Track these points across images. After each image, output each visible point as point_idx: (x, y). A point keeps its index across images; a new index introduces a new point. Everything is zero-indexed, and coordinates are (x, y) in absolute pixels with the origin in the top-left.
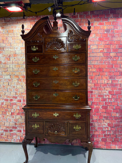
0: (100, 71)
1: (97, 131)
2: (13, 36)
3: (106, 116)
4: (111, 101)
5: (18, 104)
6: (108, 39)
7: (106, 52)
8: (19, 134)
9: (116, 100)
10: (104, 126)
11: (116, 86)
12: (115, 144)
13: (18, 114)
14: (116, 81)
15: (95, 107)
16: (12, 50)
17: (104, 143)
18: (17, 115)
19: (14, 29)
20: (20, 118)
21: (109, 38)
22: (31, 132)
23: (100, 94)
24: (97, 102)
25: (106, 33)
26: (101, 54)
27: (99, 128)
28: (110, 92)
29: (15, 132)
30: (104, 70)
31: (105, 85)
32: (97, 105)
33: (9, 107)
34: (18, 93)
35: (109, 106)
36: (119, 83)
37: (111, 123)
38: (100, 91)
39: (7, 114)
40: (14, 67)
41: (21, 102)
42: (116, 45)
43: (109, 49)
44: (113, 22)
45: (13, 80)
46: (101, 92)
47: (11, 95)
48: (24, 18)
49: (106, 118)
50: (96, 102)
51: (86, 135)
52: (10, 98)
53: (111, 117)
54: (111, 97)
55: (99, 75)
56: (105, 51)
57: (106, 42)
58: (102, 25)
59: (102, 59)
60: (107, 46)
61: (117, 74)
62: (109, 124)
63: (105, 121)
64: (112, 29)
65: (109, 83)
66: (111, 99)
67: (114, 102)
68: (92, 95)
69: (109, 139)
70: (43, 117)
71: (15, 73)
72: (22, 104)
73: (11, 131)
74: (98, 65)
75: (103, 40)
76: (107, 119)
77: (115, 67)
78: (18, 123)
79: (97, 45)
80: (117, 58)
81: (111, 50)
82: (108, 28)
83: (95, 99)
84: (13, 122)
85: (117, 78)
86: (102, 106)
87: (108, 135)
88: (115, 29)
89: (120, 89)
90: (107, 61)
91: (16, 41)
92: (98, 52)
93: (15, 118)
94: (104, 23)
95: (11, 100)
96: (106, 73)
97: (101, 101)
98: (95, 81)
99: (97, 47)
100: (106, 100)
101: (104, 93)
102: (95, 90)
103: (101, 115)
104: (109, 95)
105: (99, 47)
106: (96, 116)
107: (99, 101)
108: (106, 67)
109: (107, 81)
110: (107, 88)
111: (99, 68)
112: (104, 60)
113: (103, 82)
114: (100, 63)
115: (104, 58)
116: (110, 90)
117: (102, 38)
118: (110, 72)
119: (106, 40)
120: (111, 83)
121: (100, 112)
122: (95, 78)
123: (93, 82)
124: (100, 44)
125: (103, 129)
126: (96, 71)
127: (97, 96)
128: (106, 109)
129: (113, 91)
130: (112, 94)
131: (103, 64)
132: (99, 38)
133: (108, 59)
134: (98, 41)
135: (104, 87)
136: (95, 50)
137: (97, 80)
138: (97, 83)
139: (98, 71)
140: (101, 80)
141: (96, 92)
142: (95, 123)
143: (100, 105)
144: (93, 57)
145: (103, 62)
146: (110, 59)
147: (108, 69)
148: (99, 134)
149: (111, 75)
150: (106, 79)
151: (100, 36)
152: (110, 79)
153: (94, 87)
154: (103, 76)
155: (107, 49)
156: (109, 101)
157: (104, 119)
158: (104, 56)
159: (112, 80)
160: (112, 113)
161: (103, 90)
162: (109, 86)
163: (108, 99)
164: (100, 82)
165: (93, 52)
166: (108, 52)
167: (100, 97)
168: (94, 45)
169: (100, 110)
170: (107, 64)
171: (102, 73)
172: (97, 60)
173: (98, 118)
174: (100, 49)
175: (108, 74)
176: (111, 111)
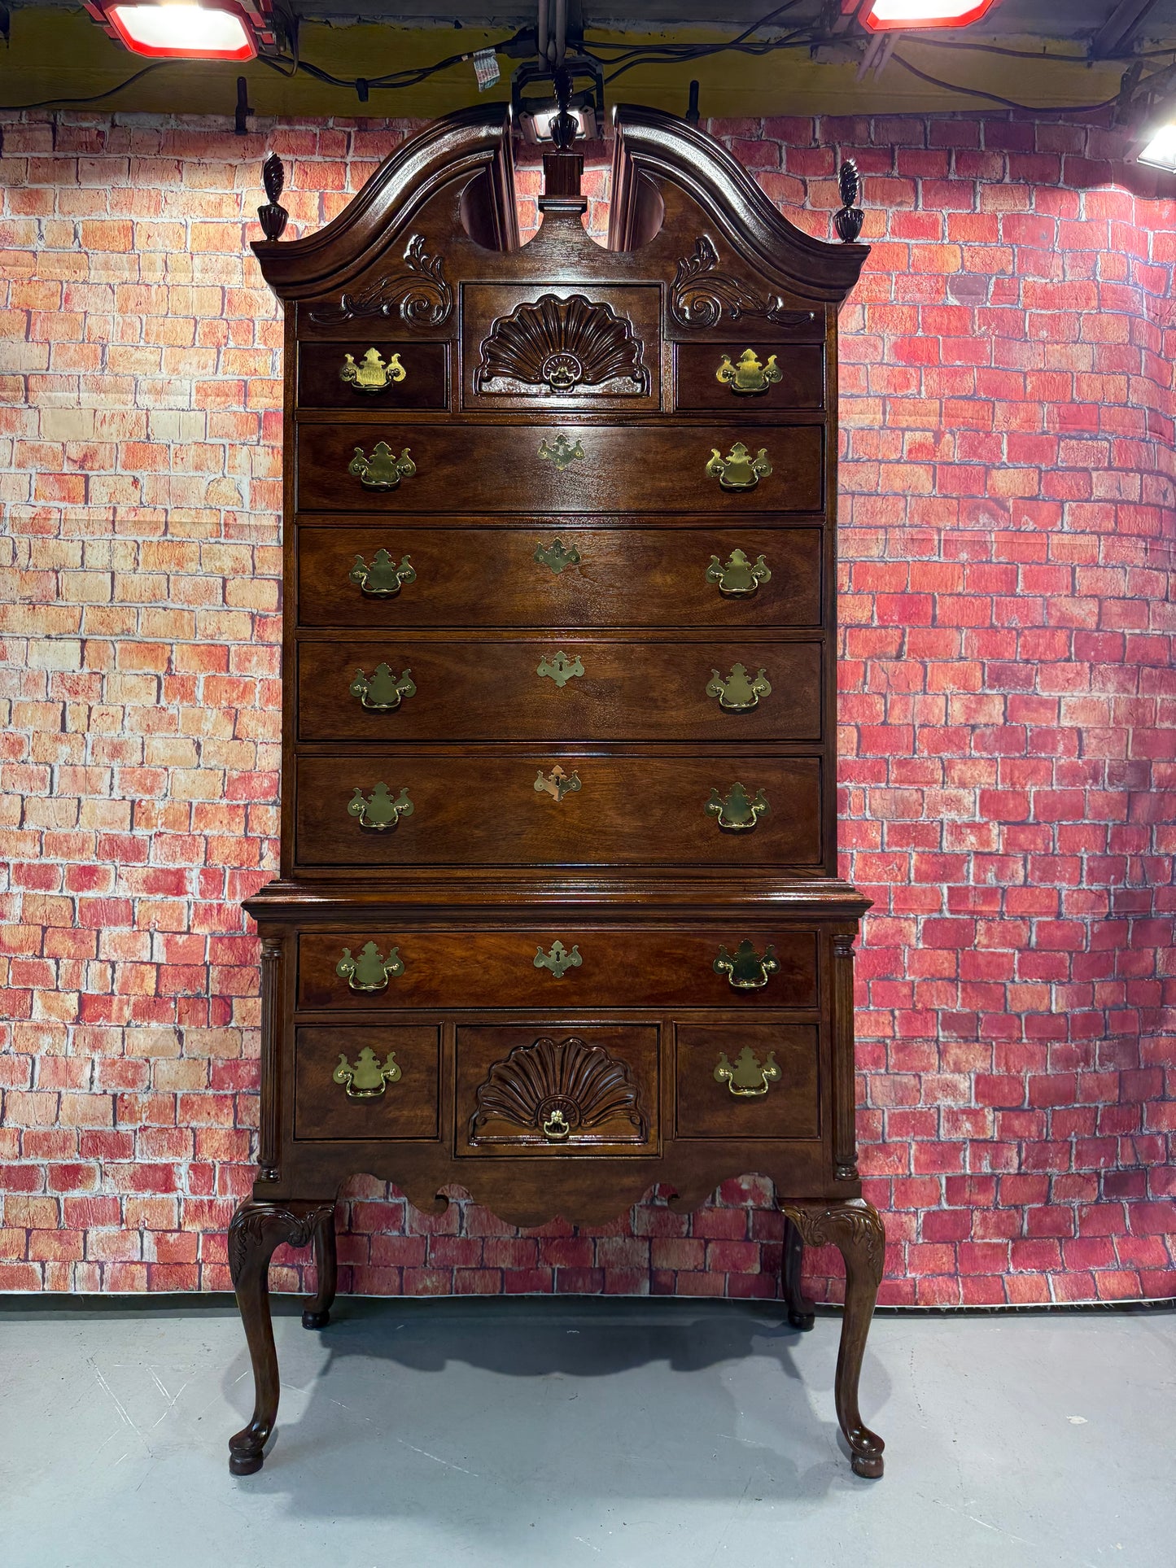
0: (905, 617)
1: (884, 1148)
2: (126, 275)
3: (958, 1008)
4: (999, 875)
5: (156, 915)
6: (972, 350)
7: (956, 456)
8: (146, 1204)
9: (1046, 867)
10: (945, 1102)
11: (1043, 748)
12: (1043, 1261)
13: (151, 1008)
14: (1044, 703)
15: (866, 928)
16: (108, 403)
17: (944, 1256)
18: (135, 1015)
19: (144, 220)
20: (163, 1051)
21: (978, 343)
22: (315, 1131)
23: (908, 821)
24: (886, 890)
25: (953, 301)
26: (921, 478)
27: (903, 1122)
28: (990, 802)
29: (109, 1188)
30: (944, 607)
31: (951, 738)
32: (881, 910)
33: (60, 943)
34: (160, 805)
35: (981, 926)
36: (1066, 723)
37: (1002, 1071)
38: (910, 793)
39: (38, 1014)
40: (123, 564)
41: (179, 890)
42: (1040, 402)
43: (978, 438)
44: (1012, 221)
45: (115, 680)
46: (916, 796)
47: (84, 828)
48: (241, 129)
49: (965, 1028)
50: (875, 891)
51: (828, 1138)
52: (68, 855)
53: (1005, 1023)
54: (997, 845)
55: (898, 657)
56: (952, 449)
57: (955, 373)
58: (924, 234)
59: (925, 515)
60: (968, 410)
61: (1049, 646)
62: (985, 1087)
63: (955, 1052)
64: (1003, 272)
65: (982, 719)
66: (1002, 860)
67: (1025, 885)
69: (984, 1219)
70: (434, 984)
71: (131, 622)
72: (187, 916)
73: (69, 1176)
74: (896, 568)
75: (931, 361)
76: (969, 1039)
77: (1028, 587)
78: (144, 1099)
79: (884, 398)
80: (1047, 509)
81: (999, 444)
82: (976, 265)
83: (865, 859)
84: (97, 1088)
85: (1050, 683)
86: (922, 919)
87: (983, 1182)
88: (1030, 279)
89: (1072, 774)
90: (968, 536)
91: (154, 328)
92: (894, 457)
93: (113, 1051)
94: (935, 223)
95: (86, 876)
96: (961, 641)
97: (912, 876)
98: (862, 702)
99: (880, 416)
100: (960, 869)
101: (939, 812)
102: (863, 785)
103: (920, 1006)
104: (987, 823)
105: (896, 413)
106: (872, 1008)
107: (899, 878)
108: (960, 589)
109: (967, 707)
110: (970, 763)
111: (903, 593)
112: (941, 525)
113: (937, 711)
114: (910, 546)
115: (940, 509)
116: (989, 781)
117: (925, 346)
118: (992, 626)
119: (958, 363)
120: (1001, 721)
121: (912, 978)
122: (868, 679)
123: (851, 717)
124: (910, 392)
125: (938, 1131)
126: (879, 617)
127: (879, 839)
128: (963, 950)
129: (1019, 794)
130: (1012, 819)
131: (936, 558)
132: (895, 343)
133: (978, 521)
134: (887, 364)
135: (946, 755)
136: (870, 442)
137: (885, 697)
138: (884, 723)
139: (895, 618)
140: (919, 697)
141: (873, 802)
142: (864, 1072)
143: (912, 916)
144: (853, 494)
145: (936, 542)
146: (987, 515)
147: (977, 603)
148: (900, 1171)
149: (999, 656)
150: (954, 683)
151: (908, 325)
152: (991, 687)
153: (857, 755)
154: (929, 665)
155: (964, 437)
156: (984, 882)
157: (946, 1034)
158: (940, 489)
159: (1010, 696)
160: (1013, 981)
161: (935, 782)
162: (985, 749)
163: (976, 858)
164: (906, 717)
165: (850, 456)
166: (975, 461)
167: (908, 844)
168: (859, 397)
169: (909, 960)
170: (964, 556)
171: (929, 634)
172: (881, 527)
173: (897, 1029)
174: (908, 435)
175: (976, 643)
176: (999, 966)
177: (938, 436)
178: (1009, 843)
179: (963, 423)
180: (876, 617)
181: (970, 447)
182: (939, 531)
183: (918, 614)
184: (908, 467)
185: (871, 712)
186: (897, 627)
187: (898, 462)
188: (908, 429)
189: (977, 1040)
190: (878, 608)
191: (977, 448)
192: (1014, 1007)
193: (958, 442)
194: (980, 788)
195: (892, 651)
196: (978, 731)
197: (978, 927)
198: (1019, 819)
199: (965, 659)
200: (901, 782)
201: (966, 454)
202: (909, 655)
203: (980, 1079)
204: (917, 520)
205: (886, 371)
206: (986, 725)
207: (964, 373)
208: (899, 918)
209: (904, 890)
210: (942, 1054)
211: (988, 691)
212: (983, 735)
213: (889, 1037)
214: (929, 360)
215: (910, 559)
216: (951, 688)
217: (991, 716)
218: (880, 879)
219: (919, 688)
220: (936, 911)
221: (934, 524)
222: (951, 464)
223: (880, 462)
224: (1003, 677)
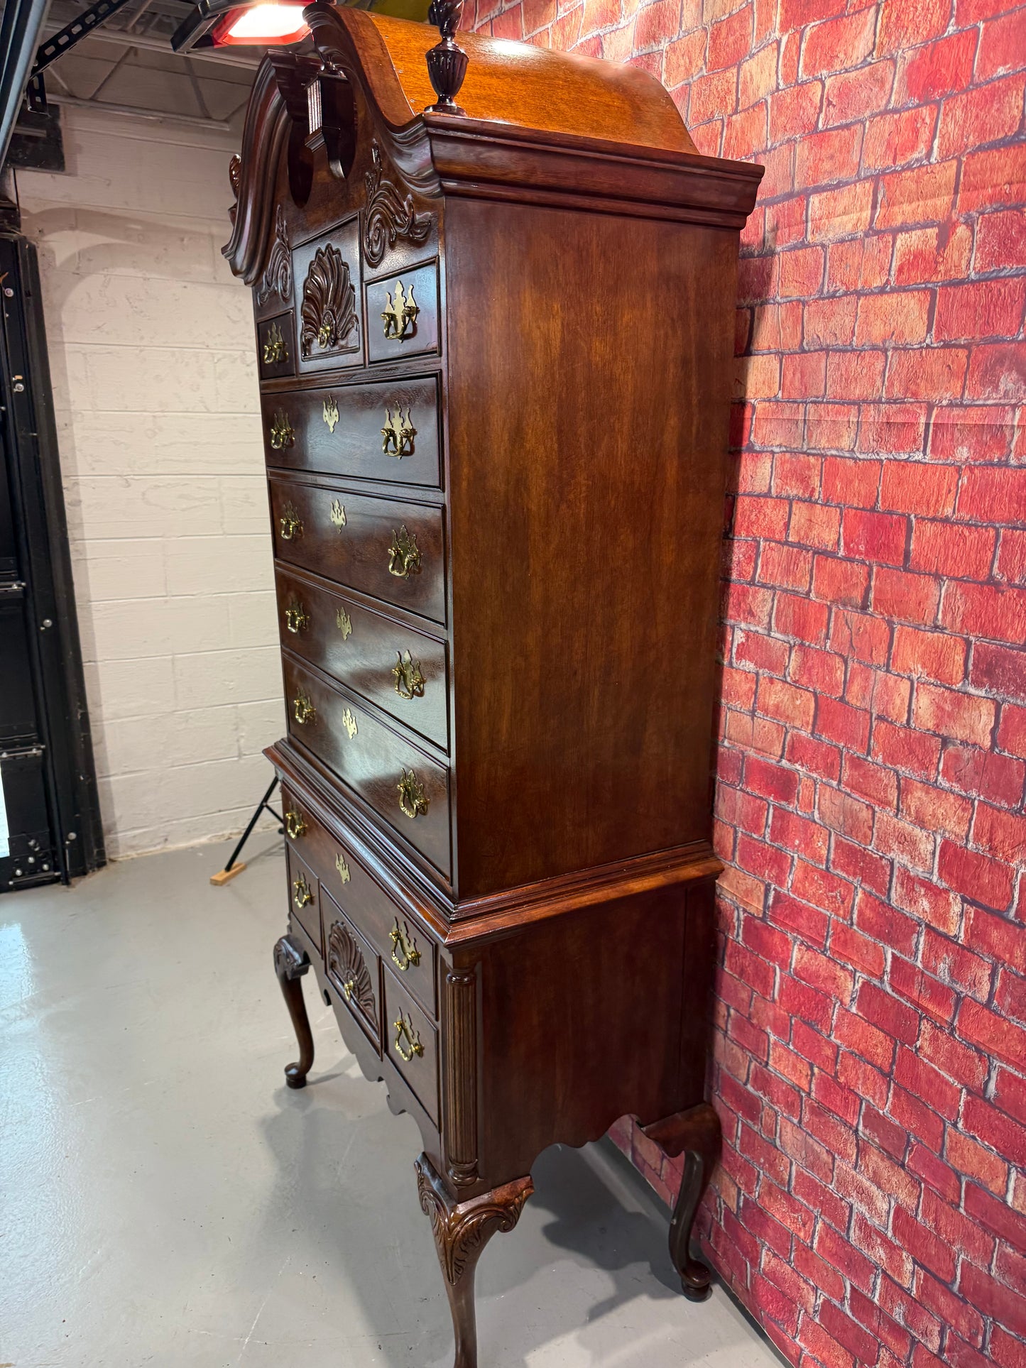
1: (789, 1199)
3: (885, 1111)
4: (955, 974)
7: (974, 266)
9: (1024, 998)
10: (859, 1206)
15: (796, 954)
23: (856, 843)
24: (825, 920)
26: (911, 315)
27: (811, 1189)
28: (951, 856)
30: (924, 539)
31: (913, 747)
32: (813, 944)
35: (926, 1028)
37: (930, 1225)
38: (858, 804)
46: (865, 814)
49: (890, 1140)
50: (813, 914)
53: (940, 1171)
54: (957, 929)
55: (864, 607)
56: (965, 254)
57: (992, 95)
59: (910, 384)
60: (1003, 169)
62: (907, 1226)
63: (877, 1161)
65: (959, 732)
66: (963, 956)
67: (987, 1005)
68: (781, 815)
74: (867, 470)
75: (958, 83)
76: (893, 1158)
79: (876, 179)
83: (807, 870)
86: (861, 977)
87: (894, 1328)
90: (974, 417)
92: (877, 283)
96: (940, 598)
97: (855, 916)
98: (823, 663)
99: (867, 214)
100: (908, 937)
101: (891, 850)
102: (815, 775)
103: (842, 1080)
104: (946, 891)
105: (891, 203)
106: (791, 1047)
107: (841, 912)
108: (948, 511)
109: (939, 708)
110: (933, 794)
111: (873, 510)
112: (935, 397)
113: (898, 702)
114: (885, 435)
115: (937, 368)
116: (957, 830)
117: (955, 51)
118: (991, 581)
119: (1001, 71)
120: (987, 743)
121: (838, 1042)
122: (831, 631)
123: (810, 680)
124: (916, 155)
125: (849, 1228)
126: (845, 543)
127: (824, 852)
128: (903, 1045)
129: (999, 865)
130: (985, 901)
131: (918, 456)
132: (911, 64)
133: (996, 388)
134: (895, 111)
135: (904, 770)
136: (850, 262)
137: (846, 662)
138: (842, 698)
139: (862, 548)
140: (881, 673)
141: (822, 802)
142: (776, 1108)
143: (850, 967)
144: (826, 350)
145: (922, 429)
146: (1014, 375)
147: (972, 536)
148: (802, 1234)
149: (998, 633)
150: (924, 666)
151: (935, 19)
152: (978, 684)
153: (812, 733)
154: (897, 627)
155: (990, 225)
156: (935, 971)
157: (867, 1132)
158: (939, 332)
159: (1005, 706)
160: (955, 1125)
161: (889, 804)
162: (959, 780)
163: (928, 934)
164: (864, 698)
165: (825, 290)
166: (1009, 268)
167: (855, 875)
168: (847, 184)
169: (838, 1019)
170: (963, 453)
171: (899, 579)
172: (854, 403)
173: (813, 1087)
174: (901, 238)
175: (961, 605)
176: (941, 1093)
177: (946, 231)
178: (975, 933)
179: (991, 199)
180: (842, 544)
181: (1002, 243)
182: (930, 407)
183: (889, 547)
184: (892, 300)
185: (831, 679)
186: (863, 563)
187: (882, 291)
188: (904, 228)
189: (903, 1166)
190: (845, 531)
191: (1015, 242)
192: (954, 1162)
193: (978, 237)
194: (944, 838)
195: (857, 596)
196: (951, 748)
197: (923, 1027)
198: (995, 906)
199: (942, 629)
200: (853, 788)
201: (994, 258)
202: (875, 608)
203: (899, 1211)
204: (897, 392)
205: (886, 125)
206: (964, 743)
207: (1009, 88)
208: (836, 963)
209: (845, 930)
210: (862, 1150)
211: (972, 690)
212: (957, 757)
213: (804, 1091)
214: (956, 80)
215: (883, 456)
216: (919, 672)
217: (972, 731)
218: (819, 903)
219: (882, 660)
220: (876, 976)
221: (923, 396)
222: (961, 282)
223: (858, 294)
224: (998, 671)
